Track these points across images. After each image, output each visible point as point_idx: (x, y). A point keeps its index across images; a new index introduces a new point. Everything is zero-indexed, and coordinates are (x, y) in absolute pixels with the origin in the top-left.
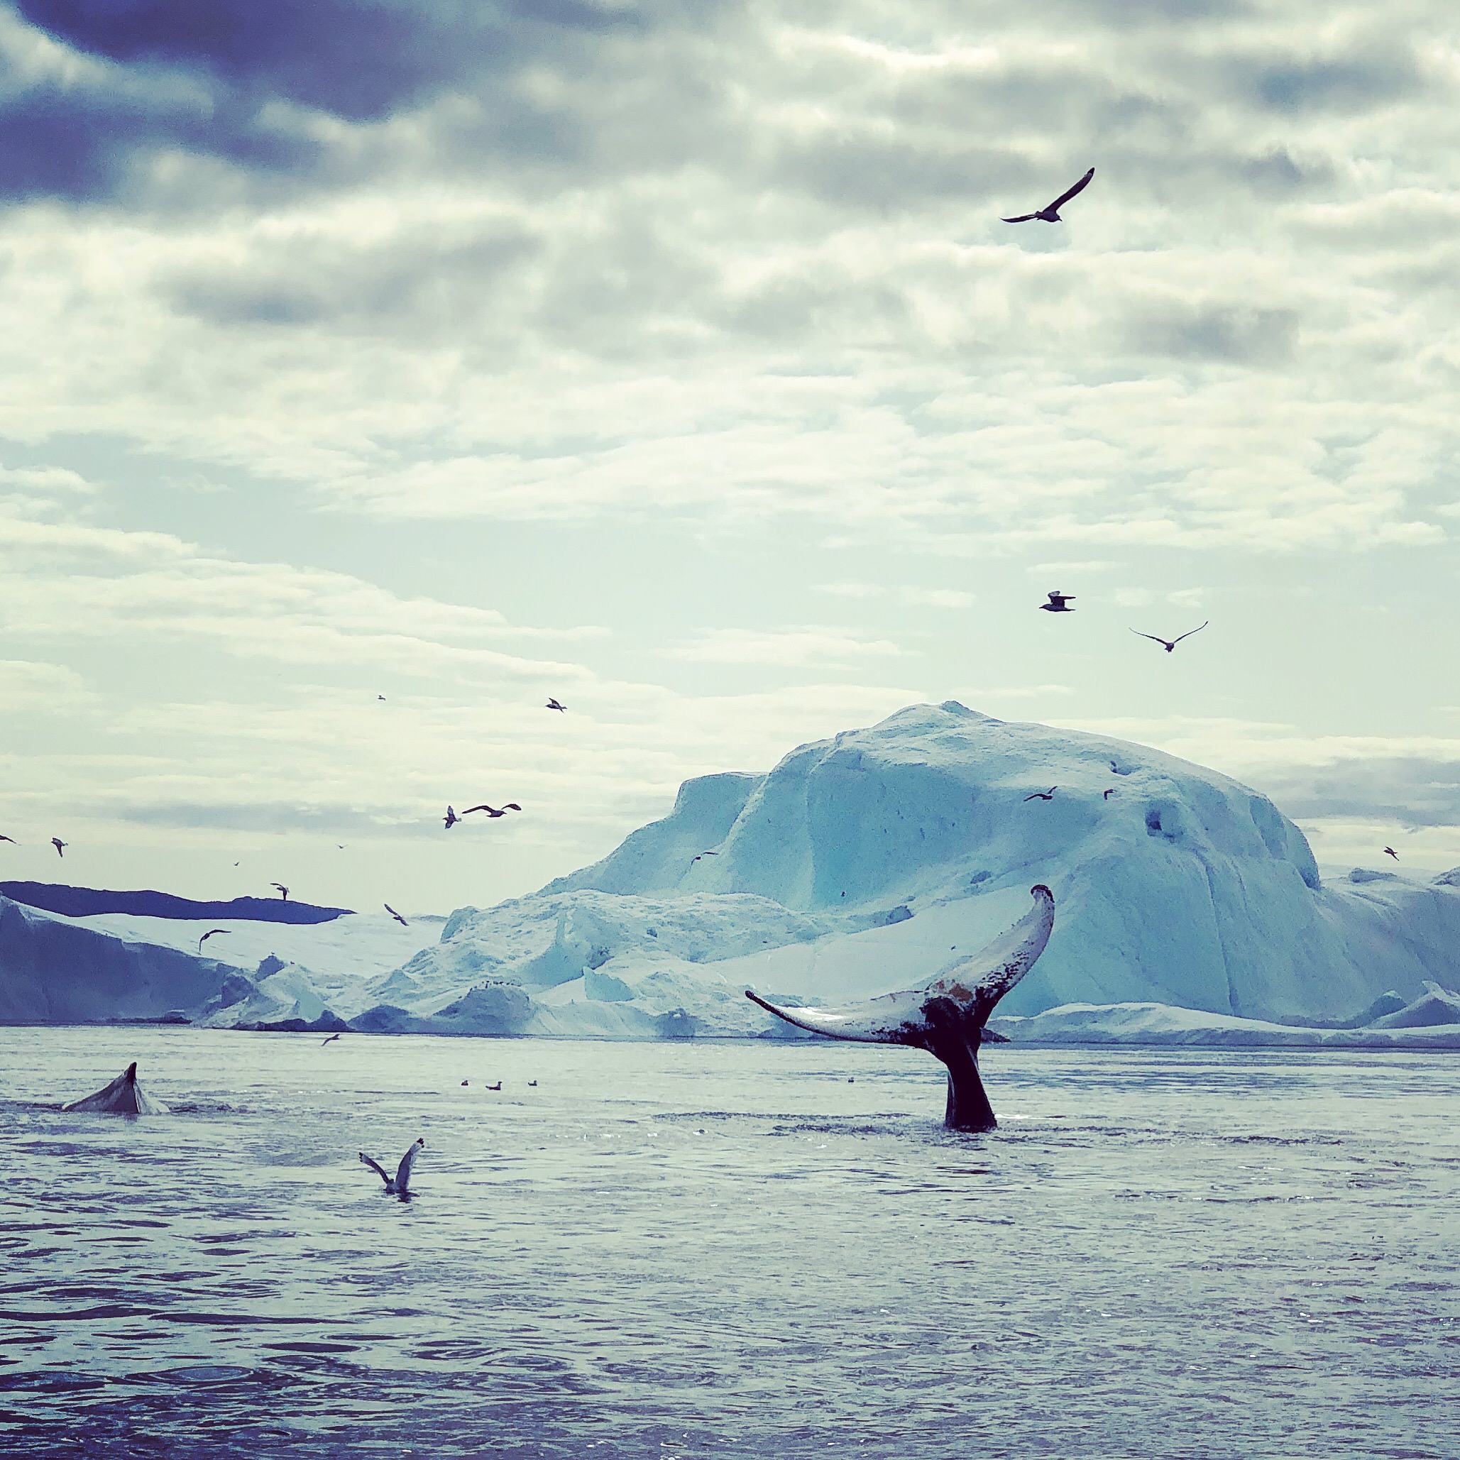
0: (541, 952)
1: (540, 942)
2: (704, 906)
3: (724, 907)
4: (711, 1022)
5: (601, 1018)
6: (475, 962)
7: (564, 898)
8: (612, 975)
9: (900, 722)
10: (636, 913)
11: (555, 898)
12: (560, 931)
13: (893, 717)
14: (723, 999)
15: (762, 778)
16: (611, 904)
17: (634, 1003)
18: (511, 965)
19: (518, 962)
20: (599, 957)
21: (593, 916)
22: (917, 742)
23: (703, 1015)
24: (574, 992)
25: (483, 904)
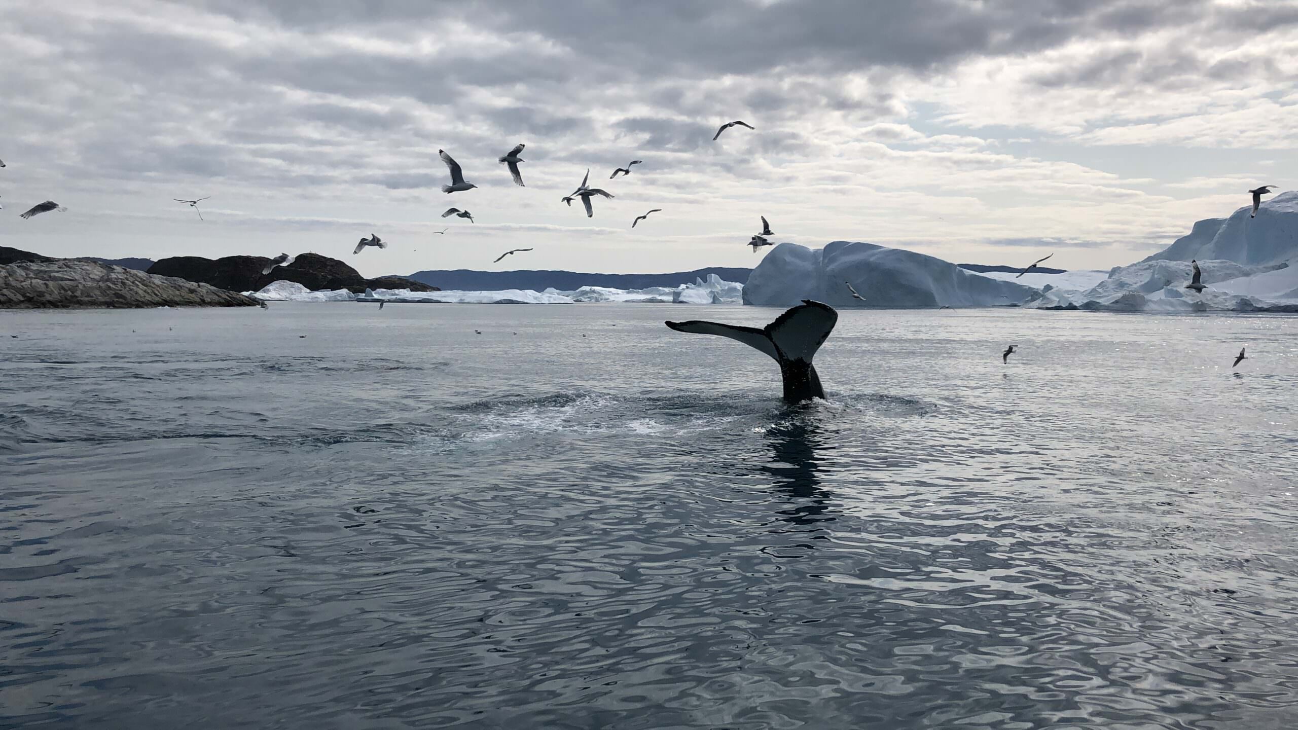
0: (1146, 281)
1: (1146, 278)
2: (1206, 265)
3: (1214, 264)
4: (1212, 305)
5: (1172, 304)
6: (1121, 285)
7: (1153, 262)
8: (1175, 289)
9: (1283, 197)
10: (1181, 267)
11: (1150, 263)
12: (1153, 273)
13: (1279, 196)
14: (1216, 297)
15: (1226, 220)
16: (1172, 264)
17: (1183, 299)
18: (1135, 286)
19: (1138, 285)
20: (1168, 283)
21: (1166, 269)
22: (1289, 204)
23: (1210, 303)
24: (1159, 295)
25: (1123, 265)
